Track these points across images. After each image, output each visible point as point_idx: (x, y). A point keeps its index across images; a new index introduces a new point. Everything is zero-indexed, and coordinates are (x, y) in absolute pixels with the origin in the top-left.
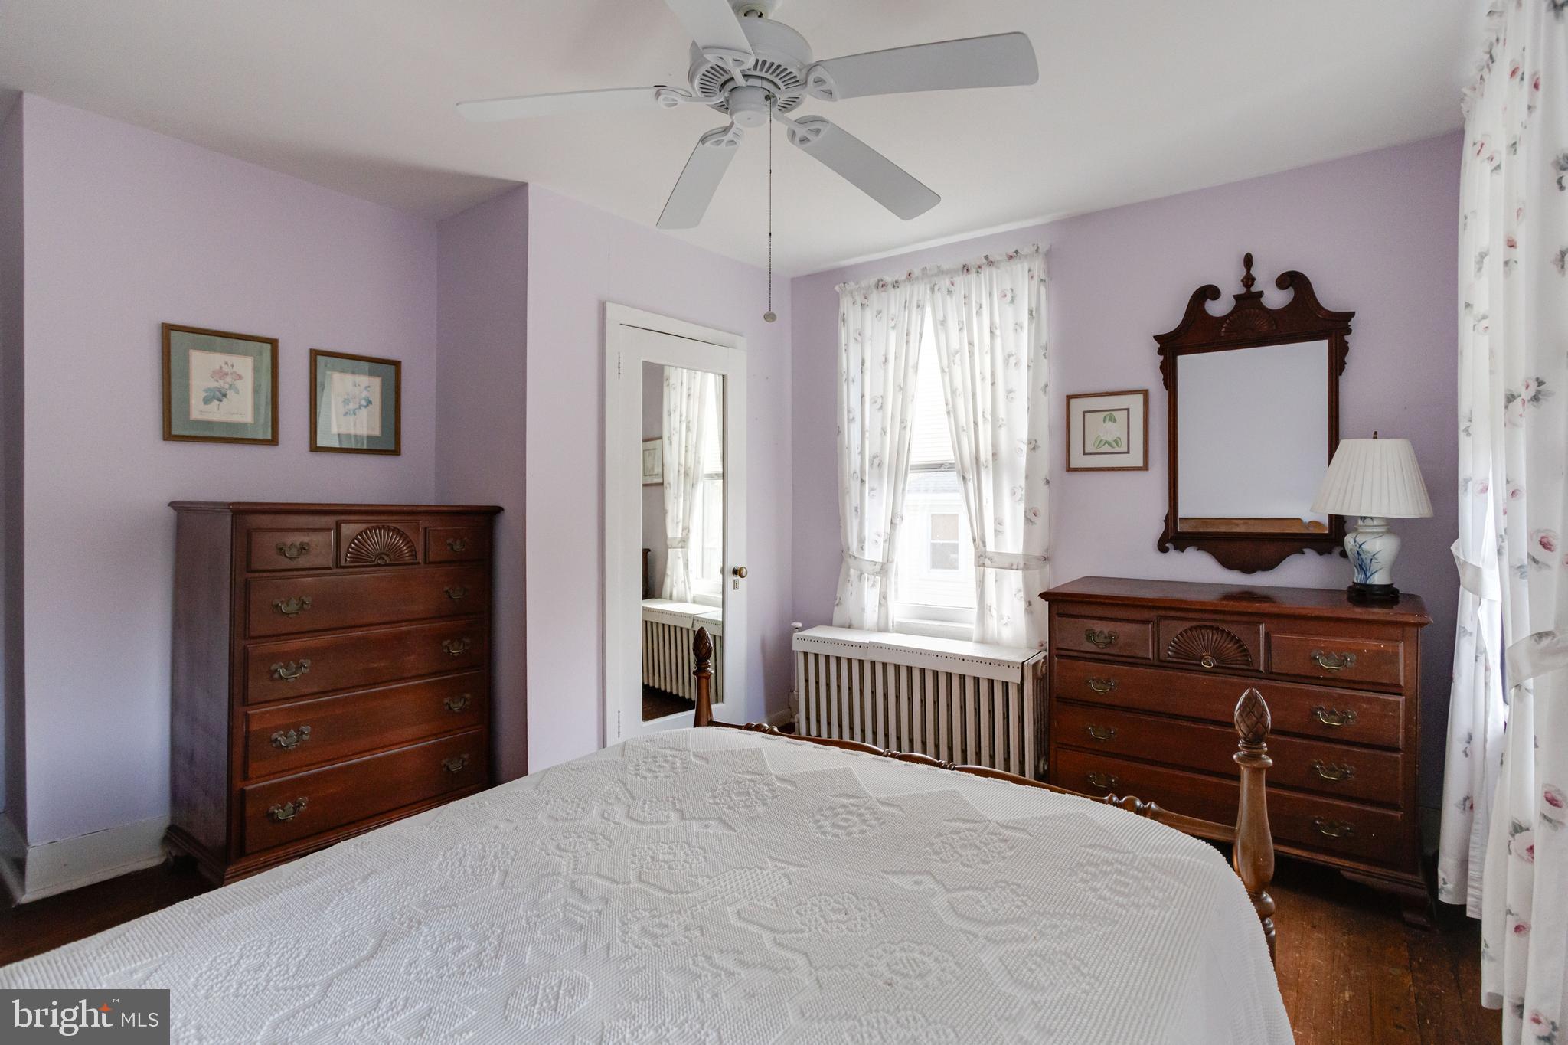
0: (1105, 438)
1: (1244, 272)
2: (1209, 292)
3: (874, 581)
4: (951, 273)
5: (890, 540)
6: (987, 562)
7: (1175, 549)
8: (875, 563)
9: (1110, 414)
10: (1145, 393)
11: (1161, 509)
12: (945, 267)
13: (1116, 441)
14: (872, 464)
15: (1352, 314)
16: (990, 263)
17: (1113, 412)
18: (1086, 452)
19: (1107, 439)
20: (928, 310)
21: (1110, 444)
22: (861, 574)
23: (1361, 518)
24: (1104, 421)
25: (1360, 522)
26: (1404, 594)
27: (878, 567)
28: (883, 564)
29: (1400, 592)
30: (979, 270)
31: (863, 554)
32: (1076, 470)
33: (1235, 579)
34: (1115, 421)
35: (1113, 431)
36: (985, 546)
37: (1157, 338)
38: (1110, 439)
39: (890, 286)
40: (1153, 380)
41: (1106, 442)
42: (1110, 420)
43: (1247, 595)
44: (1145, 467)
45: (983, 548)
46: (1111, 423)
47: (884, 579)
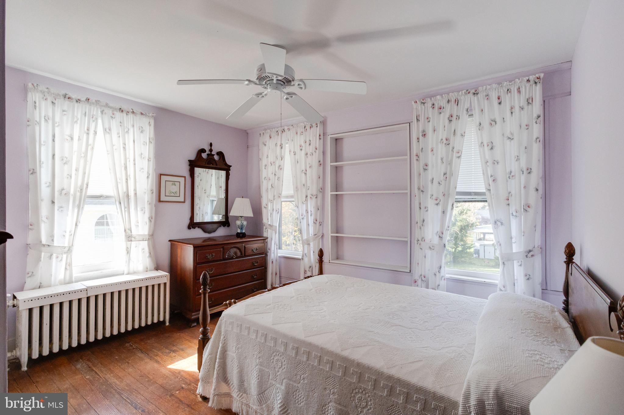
0: (172, 191)
1: (210, 148)
2: (203, 151)
3: (62, 258)
4: (114, 109)
5: (73, 235)
6: (133, 239)
7: (192, 228)
8: (65, 247)
9: (174, 183)
10: (185, 177)
11: (188, 215)
12: (111, 105)
13: (176, 193)
14: (61, 193)
15: (231, 166)
16: (133, 112)
17: (175, 183)
18: (166, 195)
19: (173, 191)
20: (100, 121)
21: (174, 193)
22: (51, 255)
23: (241, 216)
24: (172, 185)
25: (240, 218)
26: (247, 235)
27: (66, 249)
28: (70, 247)
29: (246, 234)
30: (128, 113)
31: (53, 243)
32: (163, 202)
33: (207, 235)
34: (175, 185)
35: (175, 189)
36: (131, 232)
37: (189, 160)
38: (174, 191)
39: (75, 101)
40: (187, 174)
41: (173, 192)
42: (174, 185)
43: (209, 239)
44: (184, 202)
45: (130, 233)
46: (174, 186)
47: (69, 255)
